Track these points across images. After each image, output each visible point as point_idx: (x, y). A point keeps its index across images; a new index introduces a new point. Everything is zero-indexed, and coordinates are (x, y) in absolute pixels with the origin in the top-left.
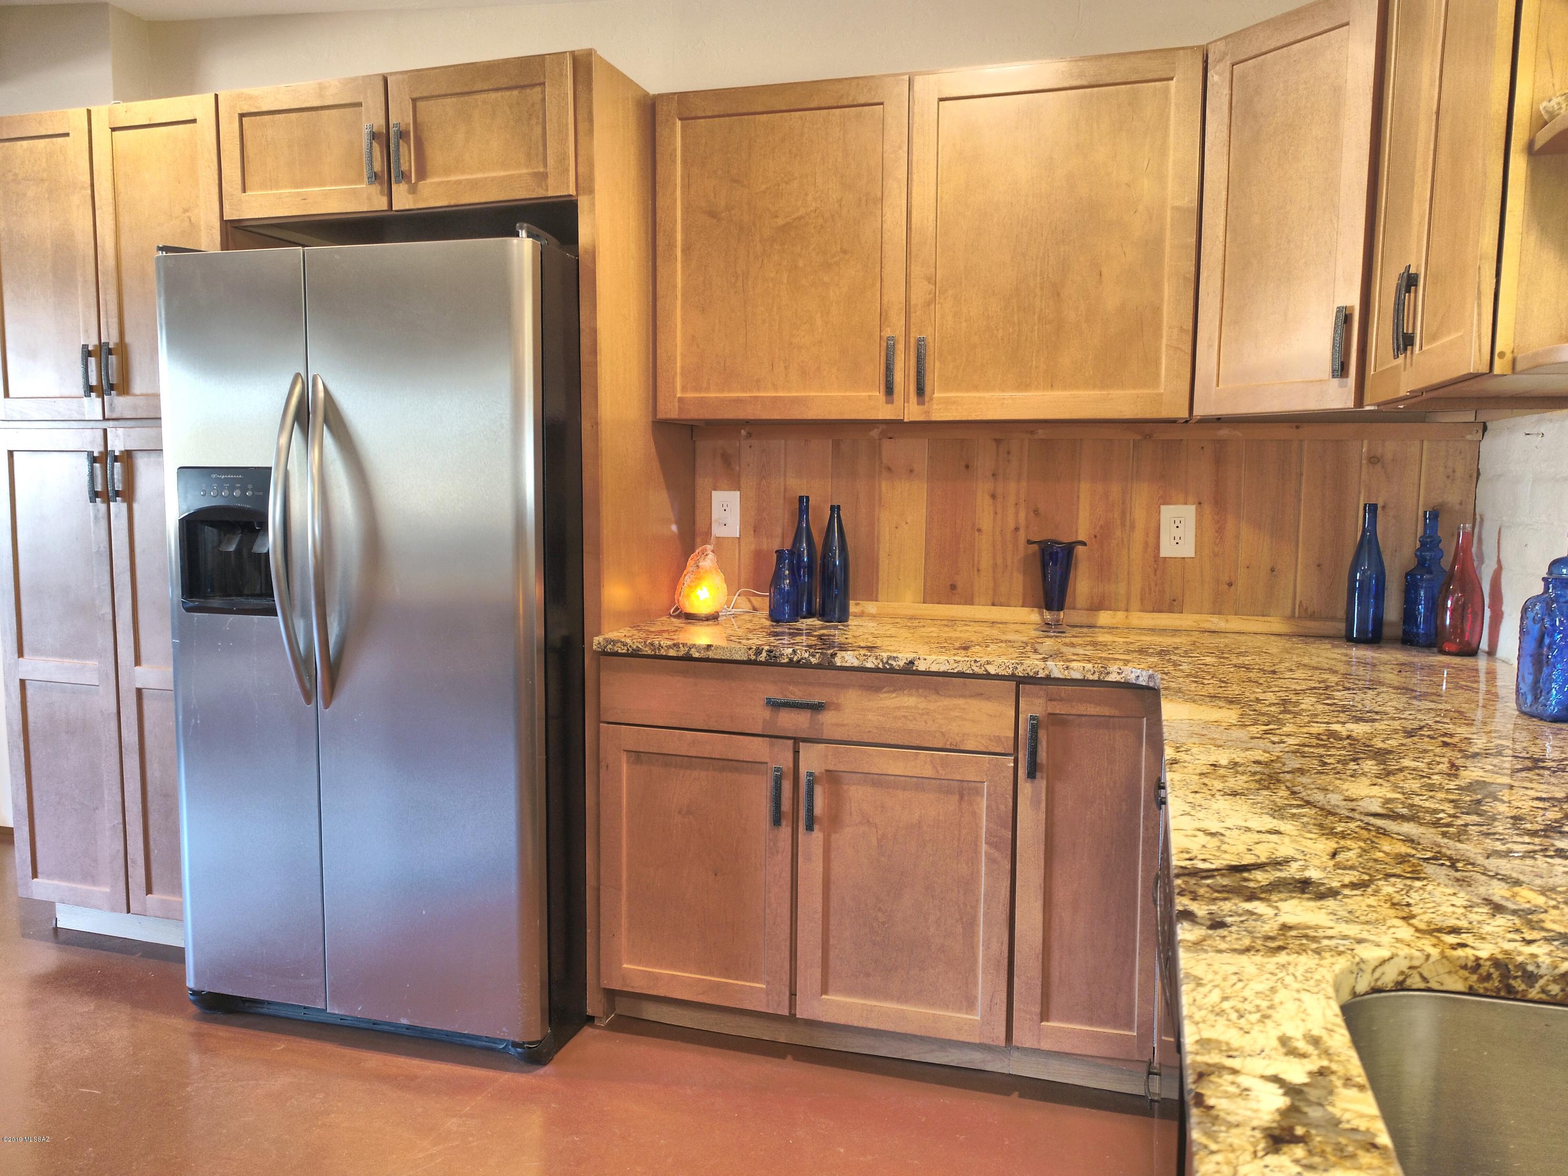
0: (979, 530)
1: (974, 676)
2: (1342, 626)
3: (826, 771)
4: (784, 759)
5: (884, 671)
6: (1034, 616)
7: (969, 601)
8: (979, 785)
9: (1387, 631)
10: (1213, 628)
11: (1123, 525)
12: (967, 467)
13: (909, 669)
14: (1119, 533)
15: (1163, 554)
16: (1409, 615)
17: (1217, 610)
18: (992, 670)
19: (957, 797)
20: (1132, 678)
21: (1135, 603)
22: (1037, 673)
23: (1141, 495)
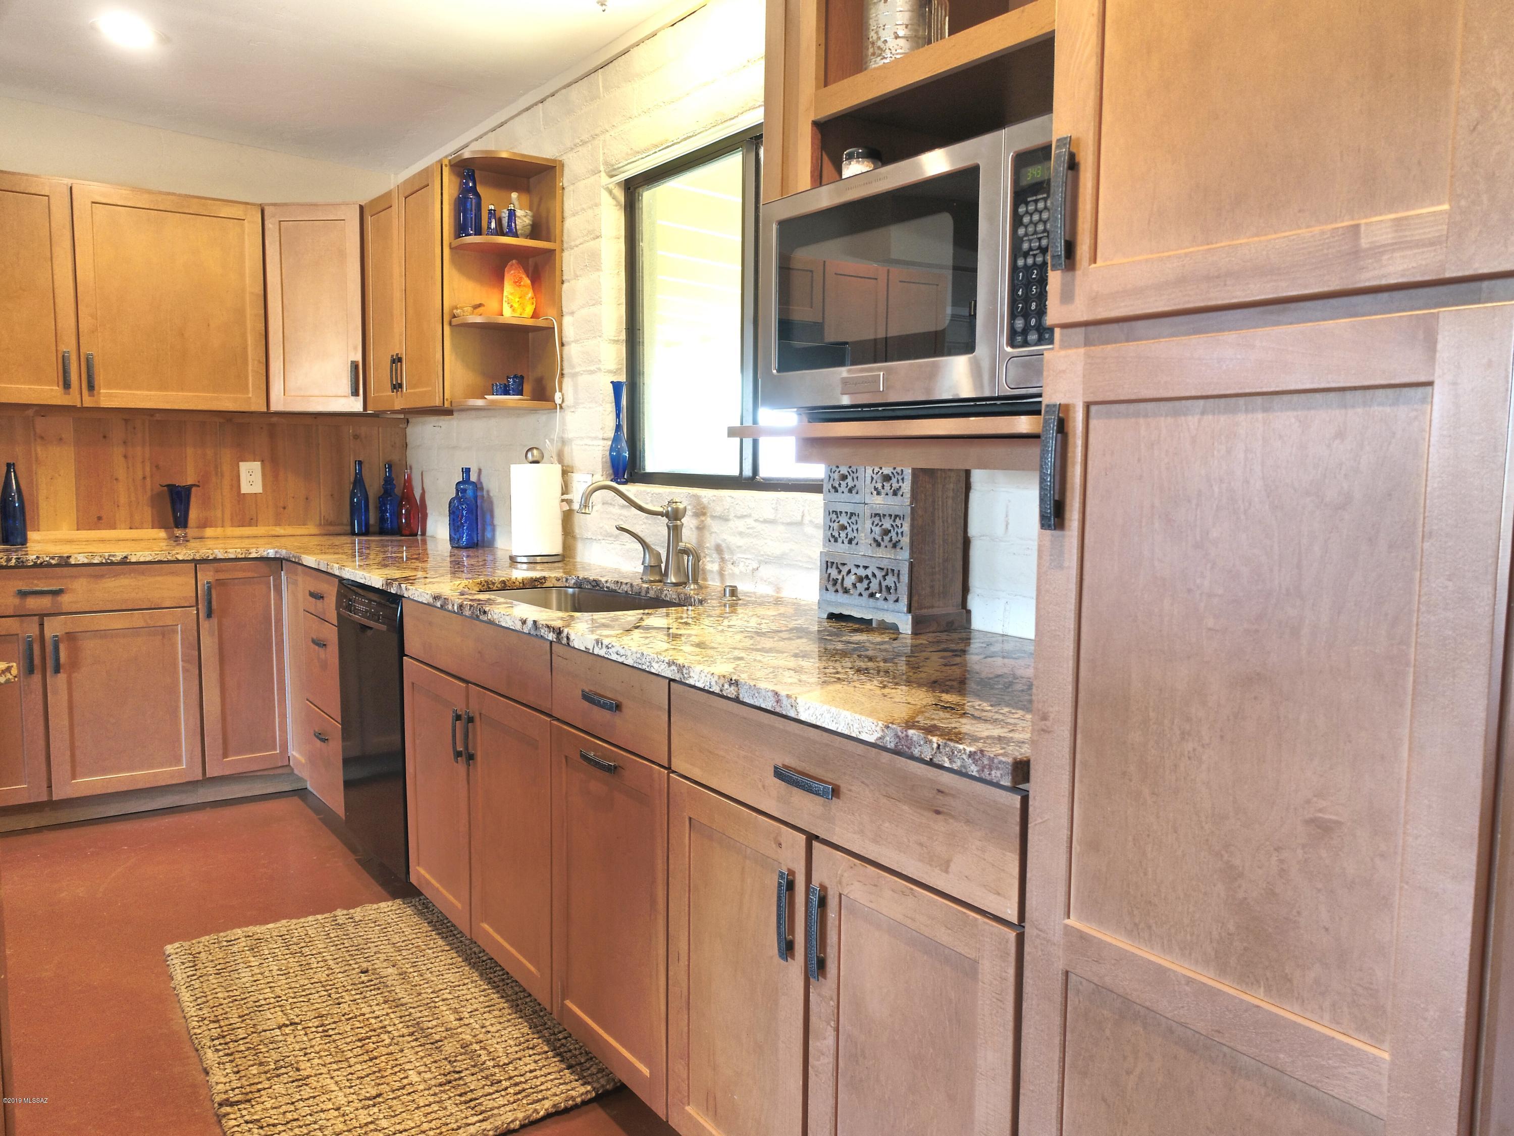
0: (116, 479)
1: (169, 562)
2: (348, 528)
3: (67, 633)
4: (32, 629)
5: (107, 564)
6: (162, 534)
7: (113, 527)
8: (175, 627)
9: (371, 529)
10: (277, 534)
11: (217, 474)
12: (105, 437)
13: (124, 562)
14: (214, 479)
15: (243, 491)
16: (382, 520)
17: (278, 523)
18: (180, 557)
19: (161, 637)
20: (265, 554)
21: (228, 522)
22: (208, 557)
23: (227, 455)
